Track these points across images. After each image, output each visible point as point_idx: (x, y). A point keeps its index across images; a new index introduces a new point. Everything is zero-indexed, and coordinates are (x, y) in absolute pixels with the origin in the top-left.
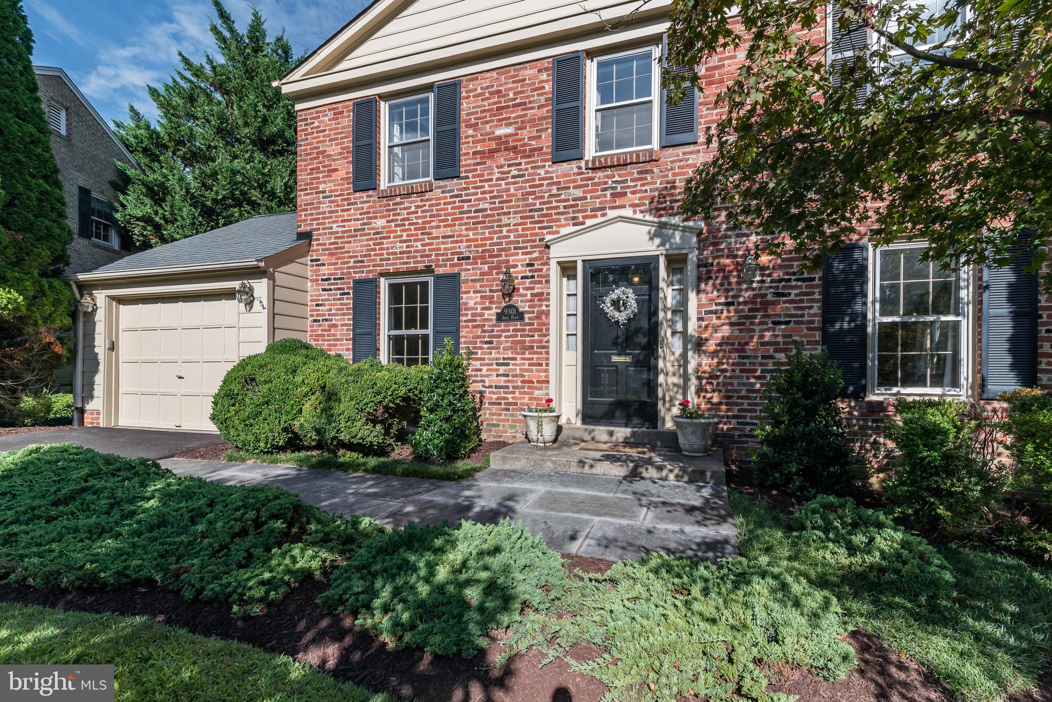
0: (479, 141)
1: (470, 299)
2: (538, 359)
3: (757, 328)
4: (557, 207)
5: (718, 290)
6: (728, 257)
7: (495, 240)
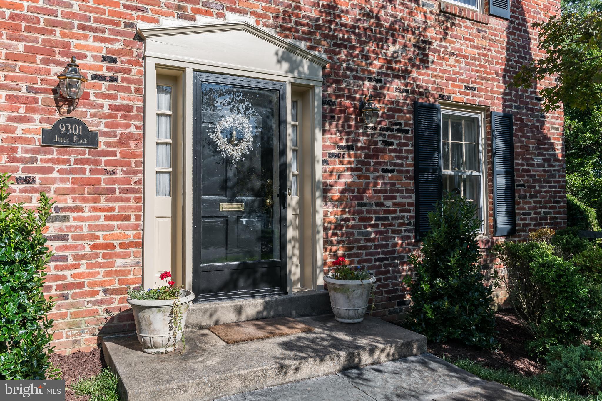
2: (122, 209)
3: (372, 175)
5: (340, 132)
6: (348, 98)
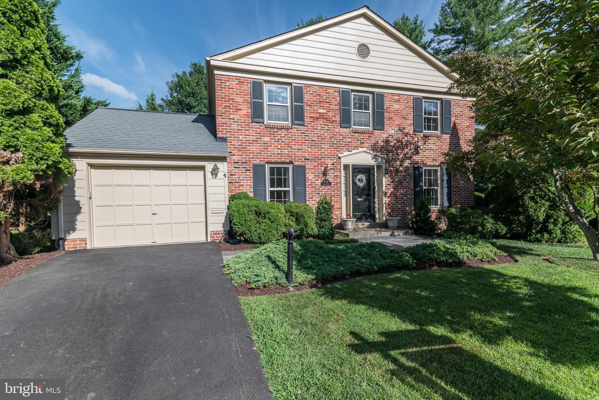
0: (312, 113)
1: (310, 176)
2: (337, 200)
3: (400, 190)
4: (342, 144)
5: (390, 178)
6: (392, 167)
7: (320, 153)
